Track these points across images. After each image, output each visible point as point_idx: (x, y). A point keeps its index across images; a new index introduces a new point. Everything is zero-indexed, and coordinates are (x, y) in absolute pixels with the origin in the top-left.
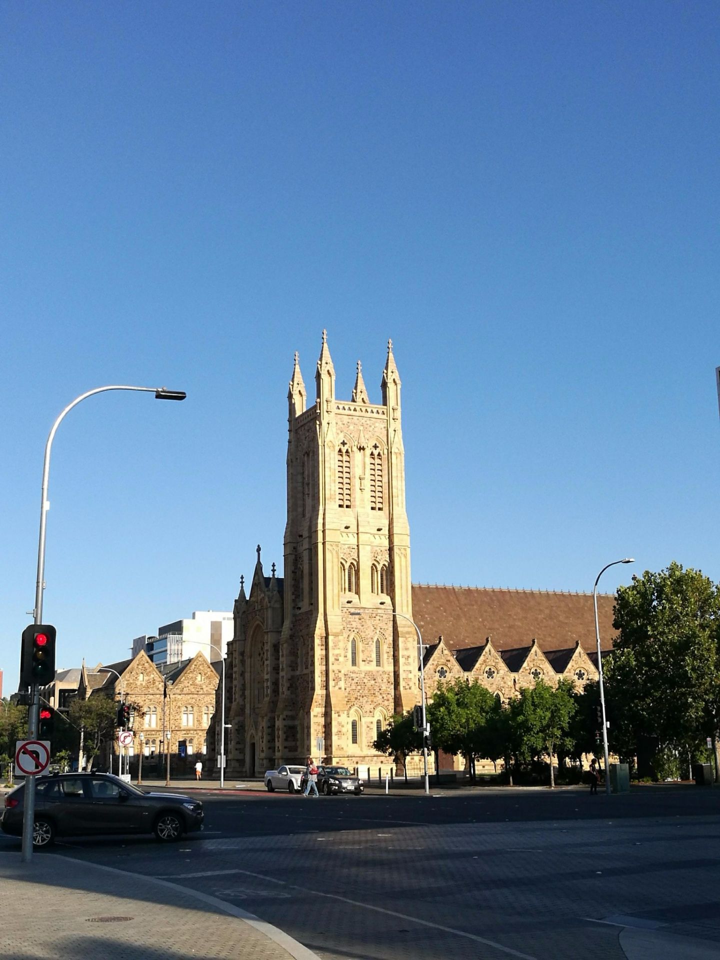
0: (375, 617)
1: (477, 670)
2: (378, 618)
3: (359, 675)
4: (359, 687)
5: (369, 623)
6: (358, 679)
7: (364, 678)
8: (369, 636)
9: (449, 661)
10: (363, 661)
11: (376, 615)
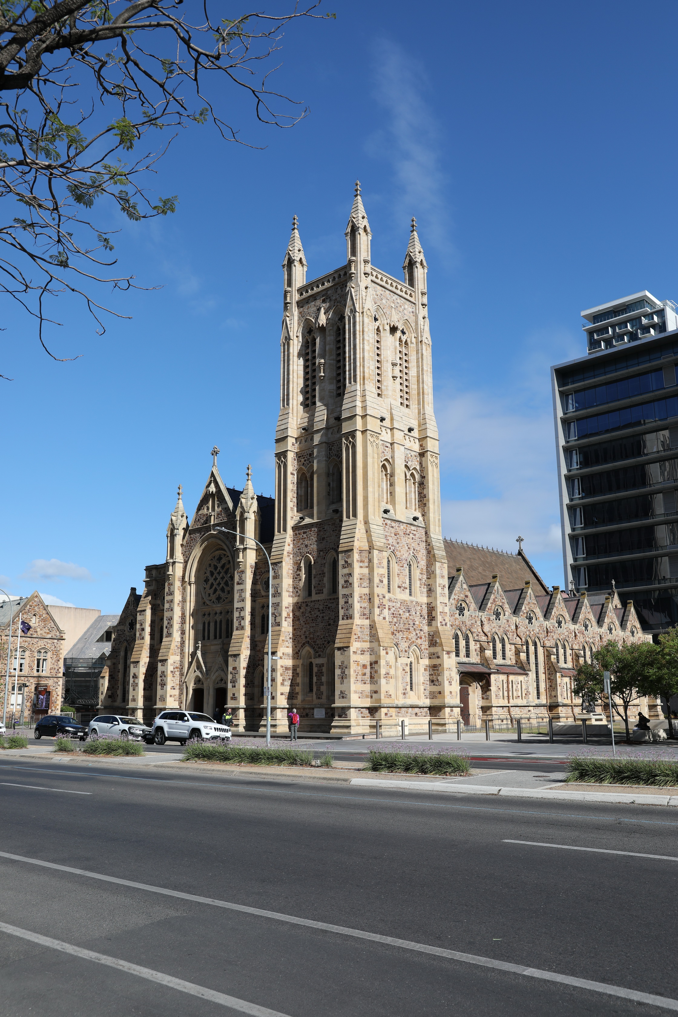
0: (409, 535)
1: (489, 609)
2: (411, 535)
3: (394, 604)
4: (395, 620)
5: (404, 540)
6: (394, 609)
7: (400, 608)
8: (404, 557)
9: (467, 596)
10: (399, 587)
11: (410, 532)
